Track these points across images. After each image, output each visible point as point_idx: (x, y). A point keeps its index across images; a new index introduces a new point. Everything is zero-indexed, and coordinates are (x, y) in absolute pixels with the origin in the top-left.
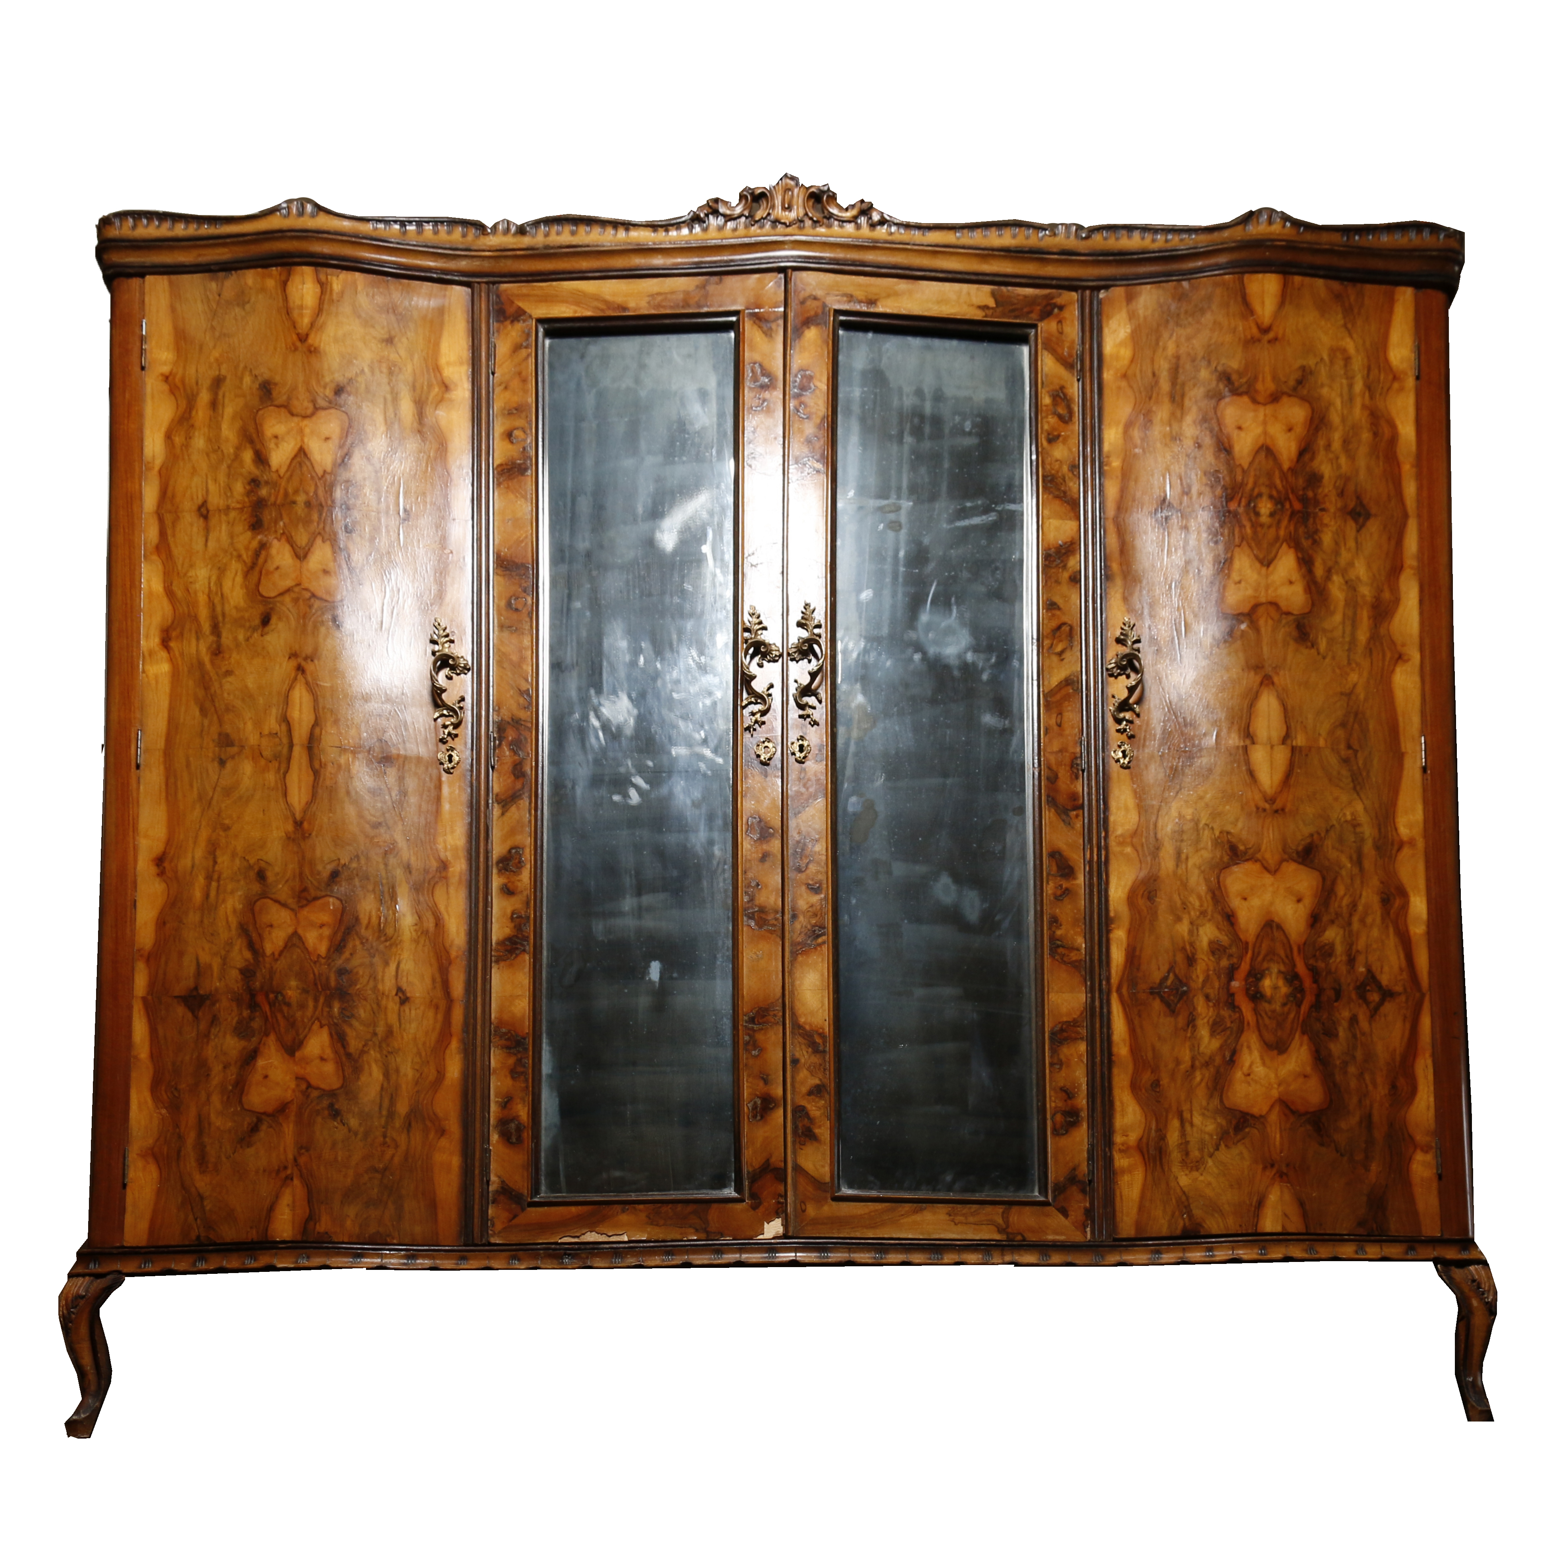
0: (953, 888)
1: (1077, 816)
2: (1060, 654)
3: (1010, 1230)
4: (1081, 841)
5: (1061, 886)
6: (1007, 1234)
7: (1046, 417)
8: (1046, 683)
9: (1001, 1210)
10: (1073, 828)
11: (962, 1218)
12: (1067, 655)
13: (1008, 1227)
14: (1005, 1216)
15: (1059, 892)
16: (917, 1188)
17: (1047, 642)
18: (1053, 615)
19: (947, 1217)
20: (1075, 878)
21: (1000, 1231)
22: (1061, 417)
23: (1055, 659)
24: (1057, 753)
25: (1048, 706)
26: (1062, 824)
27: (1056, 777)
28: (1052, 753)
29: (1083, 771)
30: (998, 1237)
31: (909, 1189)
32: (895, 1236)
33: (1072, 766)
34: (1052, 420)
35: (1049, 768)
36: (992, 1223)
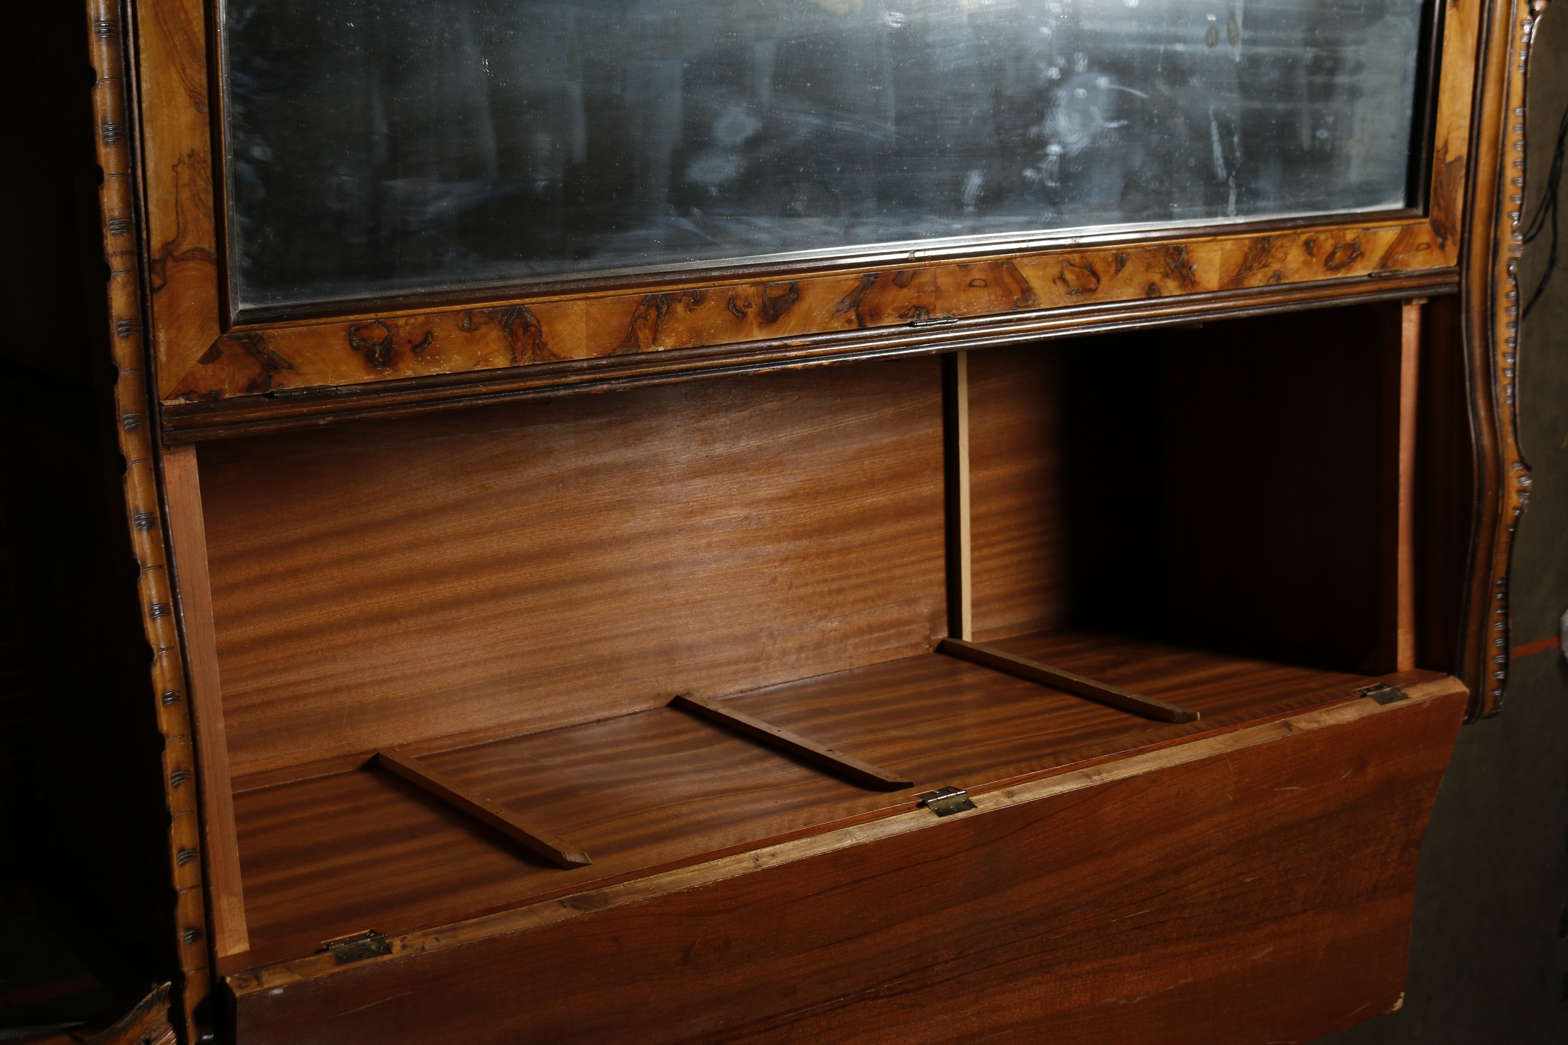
0: (739, 139)
1: (849, 321)
2: (1062, 278)
3: (170, 264)
4: (814, 331)
5: (749, 306)
6: (163, 260)
7: (1333, 237)
8: (1025, 260)
9: (206, 246)
10: (833, 316)
11: (185, 177)
12: (1060, 288)
13: (176, 260)
14: (197, 254)
15: (740, 303)
16: (235, 97)
17: (1076, 257)
18: (1109, 264)
19: (185, 151)
20: (761, 326)
21: (168, 247)
22: (1332, 255)
23: (1055, 271)
24: (935, 283)
25: (996, 266)
26: (838, 300)
27: (902, 286)
28: (935, 276)
29: (911, 324)
30: (156, 242)
31: (233, 83)
32: (143, 56)
33: (917, 308)
34: (1328, 246)
35: (914, 275)
36: (181, 232)
